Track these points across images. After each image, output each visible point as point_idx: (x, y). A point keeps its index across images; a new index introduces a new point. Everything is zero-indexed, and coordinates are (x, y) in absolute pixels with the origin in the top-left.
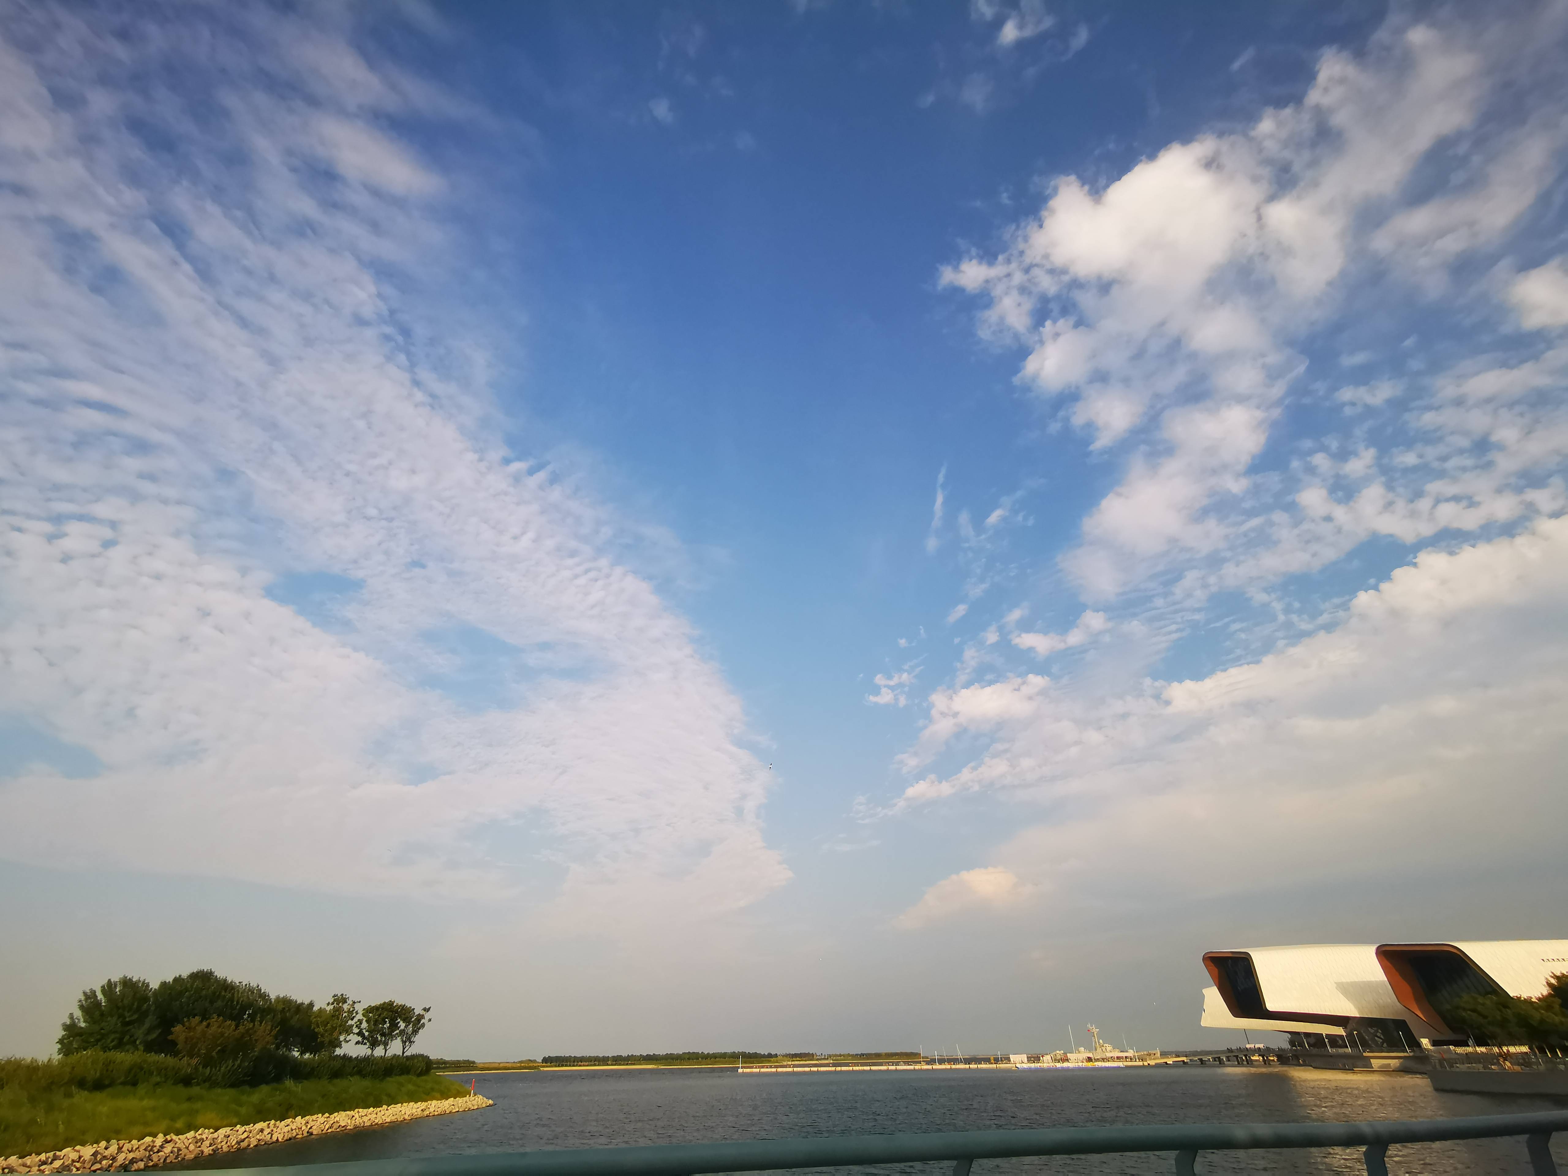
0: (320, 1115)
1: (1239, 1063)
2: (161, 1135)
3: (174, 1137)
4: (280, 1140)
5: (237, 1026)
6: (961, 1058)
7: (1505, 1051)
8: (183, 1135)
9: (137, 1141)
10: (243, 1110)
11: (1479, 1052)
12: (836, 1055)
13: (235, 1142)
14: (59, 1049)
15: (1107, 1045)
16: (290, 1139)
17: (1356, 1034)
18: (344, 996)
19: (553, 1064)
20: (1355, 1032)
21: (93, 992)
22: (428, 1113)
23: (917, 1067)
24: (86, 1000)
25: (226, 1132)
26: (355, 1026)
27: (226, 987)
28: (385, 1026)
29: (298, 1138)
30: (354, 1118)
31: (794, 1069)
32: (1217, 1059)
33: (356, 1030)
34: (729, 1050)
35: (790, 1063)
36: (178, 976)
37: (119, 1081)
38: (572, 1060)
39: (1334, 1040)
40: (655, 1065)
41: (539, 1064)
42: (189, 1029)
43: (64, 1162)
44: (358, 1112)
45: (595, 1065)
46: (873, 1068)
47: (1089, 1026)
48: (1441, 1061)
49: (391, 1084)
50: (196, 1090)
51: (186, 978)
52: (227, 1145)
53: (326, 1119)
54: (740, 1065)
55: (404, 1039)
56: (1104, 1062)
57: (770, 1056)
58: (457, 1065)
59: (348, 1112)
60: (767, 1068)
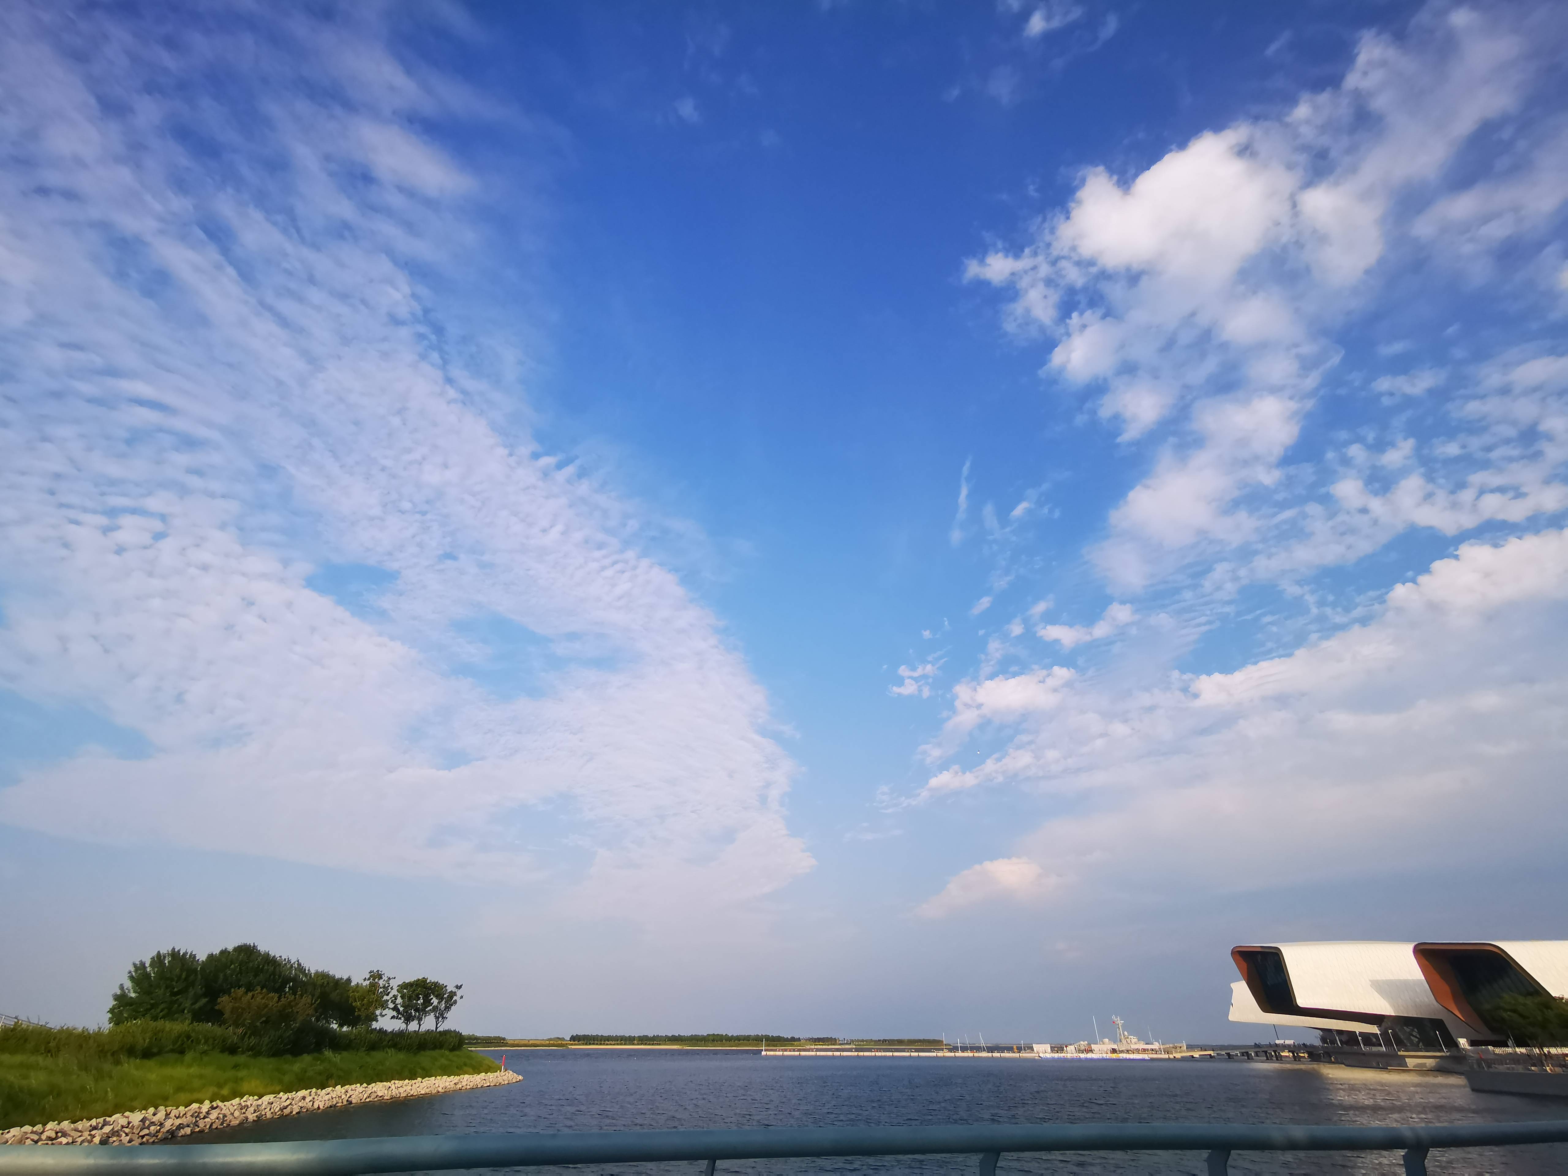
0: (359, 1084)
1: (1267, 1059)
2: (207, 1102)
3: (220, 1104)
4: (321, 1107)
5: (279, 998)
6: (983, 1047)
7: (1546, 1052)
8: (229, 1101)
9: (184, 1107)
10: (287, 1079)
11: (1519, 1053)
12: (858, 1041)
13: (278, 1109)
14: (110, 1019)
15: (1132, 1037)
16: (331, 1107)
17: (1391, 1032)
18: (380, 973)
19: (580, 1042)
20: (1390, 1031)
21: (143, 964)
22: (461, 1086)
23: (940, 1054)
24: (136, 971)
25: (270, 1099)
26: (390, 1001)
27: (269, 961)
28: (419, 1002)
29: (338, 1106)
30: (390, 1089)
31: (817, 1053)
32: (1245, 1054)
33: (391, 1006)
34: (753, 1033)
35: (813, 1047)
36: (224, 949)
37: (168, 1048)
38: (599, 1038)
39: (1368, 1039)
40: (680, 1045)
41: (567, 1042)
42: (235, 999)
43: (114, 1127)
44: (394, 1083)
45: (621, 1044)
46: (896, 1054)
47: (1114, 1017)
48: (1479, 1061)
49: (425, 1058)
50: (241, 1059)
51: (231, 950)
52: (271, 1112)
53: (364, 1089)
54: (764, 1048)
55: (437, 1015)
56: (1129, 1053)
57: (793, 1039)
58: (488, 1041)
59: (385, 1083)
60: (790, 1051)
